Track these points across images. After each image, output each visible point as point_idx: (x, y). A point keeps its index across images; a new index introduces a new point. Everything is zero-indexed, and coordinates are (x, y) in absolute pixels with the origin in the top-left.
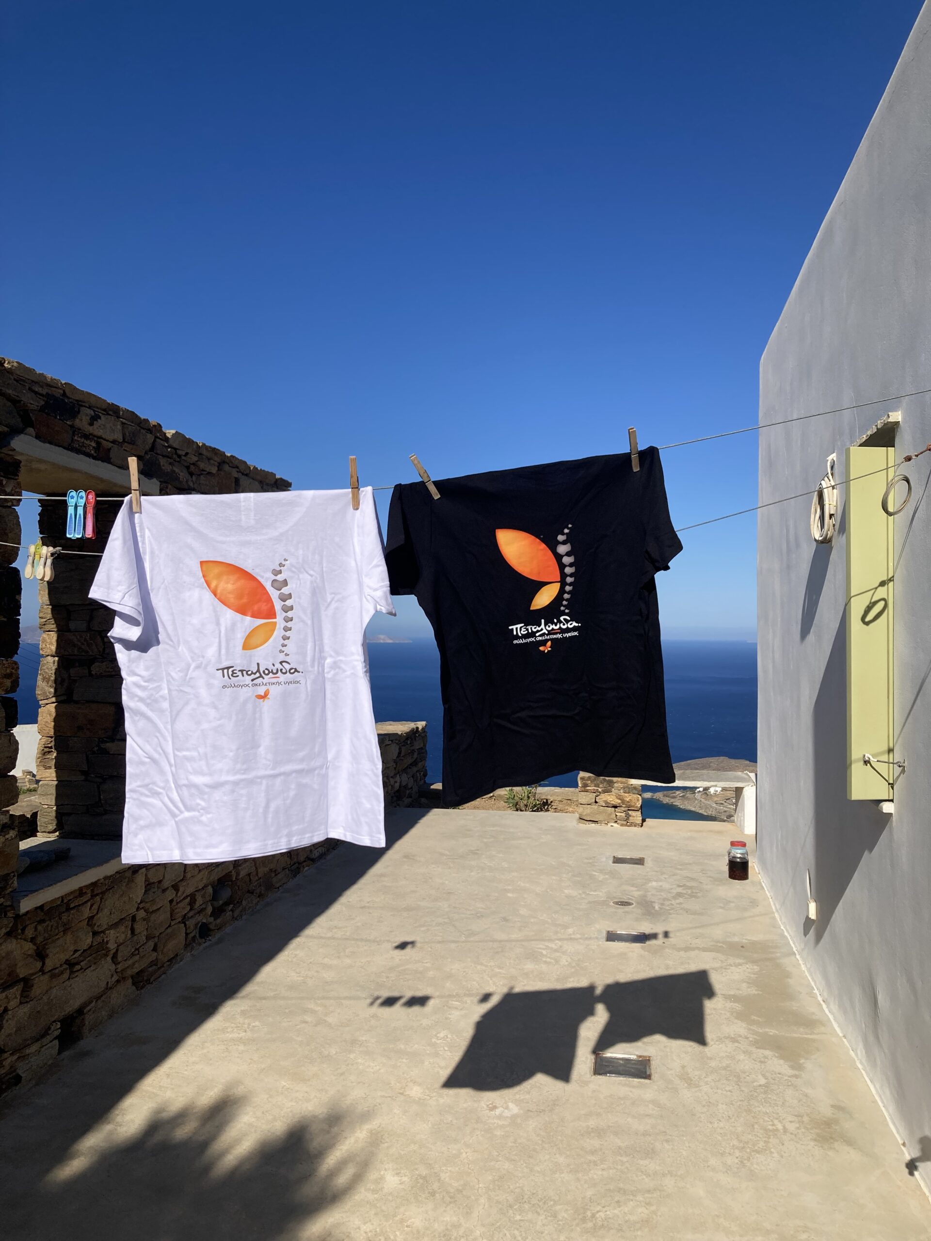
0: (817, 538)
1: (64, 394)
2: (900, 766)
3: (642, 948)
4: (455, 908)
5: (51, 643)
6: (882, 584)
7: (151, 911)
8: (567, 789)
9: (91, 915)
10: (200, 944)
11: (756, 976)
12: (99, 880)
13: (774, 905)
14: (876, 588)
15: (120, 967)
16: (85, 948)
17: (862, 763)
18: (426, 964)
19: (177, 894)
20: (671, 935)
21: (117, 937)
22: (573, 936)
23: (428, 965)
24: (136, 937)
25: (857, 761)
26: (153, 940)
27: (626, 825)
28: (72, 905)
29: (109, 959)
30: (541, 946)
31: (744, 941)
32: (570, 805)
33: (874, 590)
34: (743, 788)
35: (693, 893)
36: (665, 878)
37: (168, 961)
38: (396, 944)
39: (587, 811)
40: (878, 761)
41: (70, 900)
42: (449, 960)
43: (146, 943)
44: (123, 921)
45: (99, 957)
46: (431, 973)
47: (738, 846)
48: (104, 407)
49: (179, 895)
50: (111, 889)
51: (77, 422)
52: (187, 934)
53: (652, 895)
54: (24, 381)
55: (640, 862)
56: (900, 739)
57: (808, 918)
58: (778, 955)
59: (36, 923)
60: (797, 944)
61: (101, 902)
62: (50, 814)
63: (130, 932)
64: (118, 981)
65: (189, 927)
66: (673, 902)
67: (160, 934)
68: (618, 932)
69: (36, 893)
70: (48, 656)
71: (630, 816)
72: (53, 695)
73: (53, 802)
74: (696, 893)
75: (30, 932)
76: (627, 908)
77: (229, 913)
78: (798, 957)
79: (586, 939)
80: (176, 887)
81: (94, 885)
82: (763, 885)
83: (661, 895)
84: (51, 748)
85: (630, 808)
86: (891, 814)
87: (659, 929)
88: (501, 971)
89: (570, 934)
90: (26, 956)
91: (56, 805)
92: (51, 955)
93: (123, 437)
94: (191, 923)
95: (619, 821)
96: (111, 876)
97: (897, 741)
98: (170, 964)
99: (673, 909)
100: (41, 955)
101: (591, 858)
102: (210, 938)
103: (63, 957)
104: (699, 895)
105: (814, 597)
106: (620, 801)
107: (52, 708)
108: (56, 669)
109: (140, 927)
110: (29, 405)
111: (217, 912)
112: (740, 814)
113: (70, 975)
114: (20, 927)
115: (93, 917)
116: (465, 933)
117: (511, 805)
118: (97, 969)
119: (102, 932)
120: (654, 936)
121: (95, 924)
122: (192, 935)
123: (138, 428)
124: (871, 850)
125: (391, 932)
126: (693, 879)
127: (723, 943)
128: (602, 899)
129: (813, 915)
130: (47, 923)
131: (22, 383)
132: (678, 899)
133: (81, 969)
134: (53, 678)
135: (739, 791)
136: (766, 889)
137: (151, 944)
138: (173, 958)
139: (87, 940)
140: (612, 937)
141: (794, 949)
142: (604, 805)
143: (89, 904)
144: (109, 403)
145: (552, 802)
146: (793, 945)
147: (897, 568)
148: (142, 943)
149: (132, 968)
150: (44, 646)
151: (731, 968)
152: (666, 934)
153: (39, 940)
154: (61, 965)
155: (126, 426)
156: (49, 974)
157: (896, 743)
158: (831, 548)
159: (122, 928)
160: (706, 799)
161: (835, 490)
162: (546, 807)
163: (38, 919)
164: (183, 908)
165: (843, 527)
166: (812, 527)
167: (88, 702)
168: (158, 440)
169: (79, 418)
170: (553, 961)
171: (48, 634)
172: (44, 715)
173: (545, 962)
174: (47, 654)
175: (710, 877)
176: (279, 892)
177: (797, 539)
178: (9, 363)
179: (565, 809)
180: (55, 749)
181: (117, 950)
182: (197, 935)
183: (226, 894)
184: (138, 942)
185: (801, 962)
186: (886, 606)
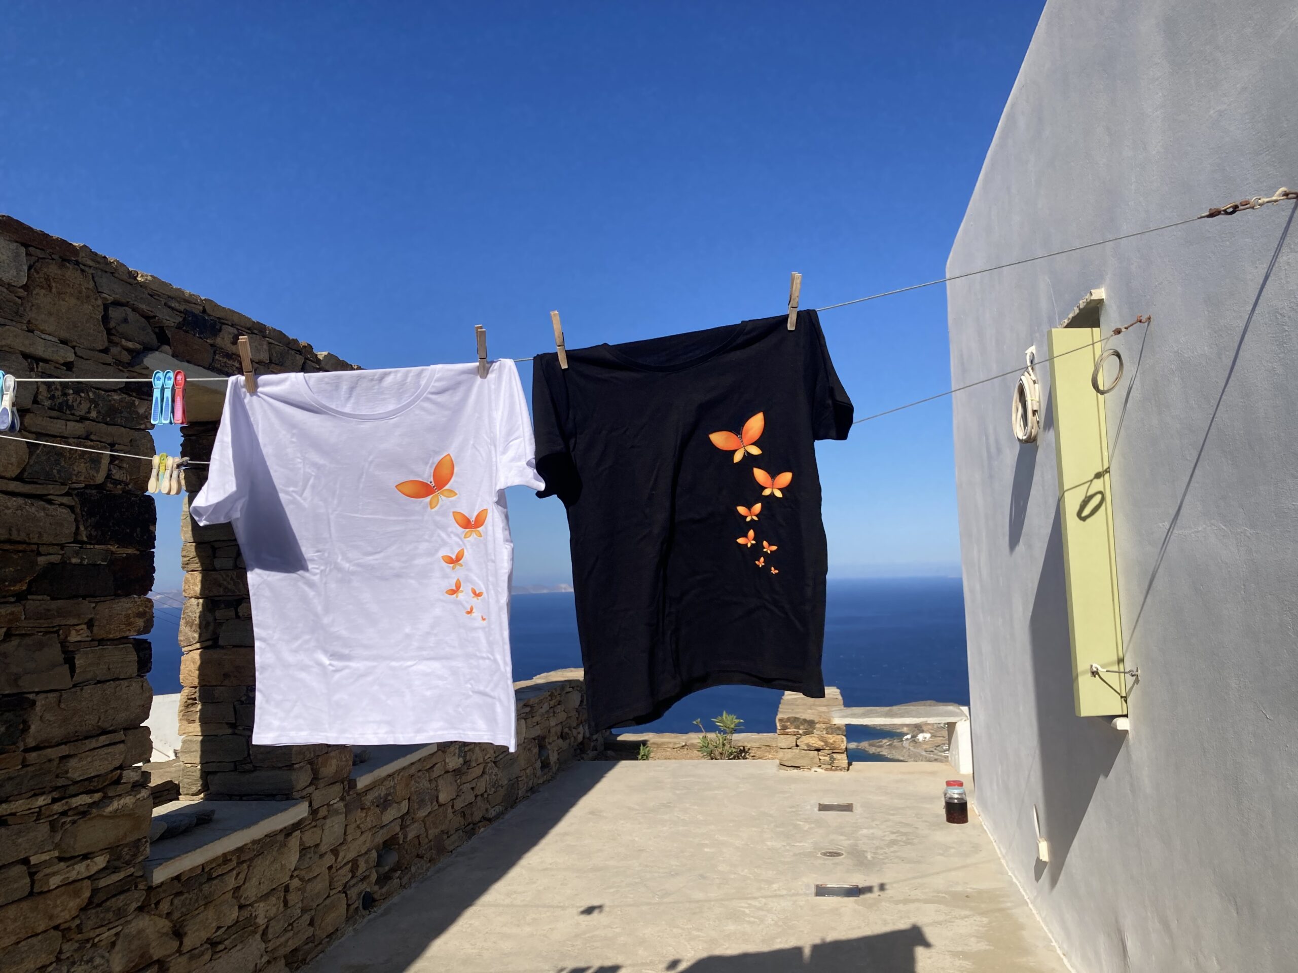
0: (1021, 438)
1: (204, 311)
2: (1133, 675)
3: (856, 902)
4: (647, 866)
5: (195, 584)
6: (1098, 476)
7: (307, 879)
8: (765, 734)
9: (237, 885)
10: (364, 917)
11: (986, 929)
12: (246, 845)
13: (999, 850)
14: (1091, 481)
15: (271, 946)
16: (229, 925)
17: (1090, 674)
18: (615, 930)
19: (336, 860)
20: (887, 887)
21: (267, 911)
22: (778, 893)
23: (618, 930)
24: (289, 911)
25: (1084, 673)
26: (309, 913)
27: (831, 770)
28: (214, 875)
29: (258, 936)
30: (743, 905)
31: (968, 890)
32: (770, 752)
33: (1089, 483)
34: (956, 723)
35: (908, 839)
36: (876, 825)
37: (327, 937)
38: (582, 909)
39: (788, 756)
40: (1107, 671)
41: (212, 868)
42: (642, 924)
43: (301, 917)
44: (275, 892)
45: (246, 935)
46: (622, 938)
47: (954, 785)
48: (248, 325)
49: (339, 860)
50: (260, 855)
51: (219, 341)
52: (348, 906)
53: (864, 843)
54: (159, 296)
55: (848, 808)
56: (1131, 645)
57: (1038, 861)
58: (1009, 904)
59: (172, 897)
60: (1028, 891)
61: (249, 870)
62: (194, 774)
63: (282, 905)
64: (269, 962)
65: (351, 897)
66: (887, 850)
67: (318, 905)
68: (828, 886)
69: (173, 861)
70: (192, 597)
71: (835, 759)
72: (197, 640)
73: (198, 760)
74: (913, 839)
75: (165, 907)
76: (837, 859)
77: (396, 881)
78: (1031, 906)
79: (794, 895)
80: (335, 852)
81: (240, 850)
82: (985, 827)
83: (873, 844)
84: (195, 699)
85: (834, 751)
86: (1126, 732)
87: (872, 880)
88: (700, 933)
89: (775, 890)
90: (160, 935)
91: (202, 763)
92: (189, 932)
93: (270, 358)
94: (353, 893)
95: (823, 766)
96: (260, 840)
97: (1127, 648)
98: (330, 940)
99: (887, 858)
100: (178, 934)
101: (793, 807)
102: (375, 909)
103: (204, 935)
104: (915, 841)
105: (1022, 503)
106: (822, 744)
107: (196, 655)
108: (201, 612)
109: (293, 898)
110: (164, 321)
111: (383, 879)
112: (954, 752)
113: (212, 956)
114: (153, 901)
115: (239, 888)
116: (658, 893)
117: (705, 754)
118: (242, 948)
119: (249, 905)
120: (869, 889)
121: (242, 896)
122: (356, 905)
123: (287, 349)
124: (1106, 776)
125: (576, 895)
126: (907, 825)
127: (945, 893)
128: (809, 850)
129: (1045, 856)
130: (184, 896)
131: (156, 297)
132: (892, 847)
133: (225, 948)
134: (197, 621)
135: (951, 727)
136: (988, 832)
137: (307, 918)
138: (332, 933)
139: (233, 914)
140: (821, 891)
141: (1026, 897)
142: (806, 749)
143: (234, 872)
144: (254, 322)
145: (749, 749)
146: (1023, 893)
147: (1112, 456)
148: (296, 917)
149: (285, 947)
150: (187, 587)
151: (957, 921)
152: (882, 887)
153: (176, 915)
154: (201, 945)
155: (272, 346)
156: (188, 955)
157: (1126, 651)
158: (1037, 447)
159: (273, 900)
160: (914, 747)
161: (1036, 385)
162: (743, 755)
163: (174, 892)
164: (344, 875)
165: (1050, 420)
166: (1014, 426)
167: (234, 646)
168: (308, 361)
169: (221, 336)
170: (757, 920)
171: (192, 574)
172: (188, 663)
173: (749, 922)
174: (190, 595)
175: (926, 821)
176: (453, 856)
177: (997, 442)
178: (142, 276)
179: (764, 756)
180: (200, 701)
181: (267, 927)
182: (361, 907)
183: (392, 859)
184: (292, 915)
185: (1034, 911)
186: (1103, 499)
